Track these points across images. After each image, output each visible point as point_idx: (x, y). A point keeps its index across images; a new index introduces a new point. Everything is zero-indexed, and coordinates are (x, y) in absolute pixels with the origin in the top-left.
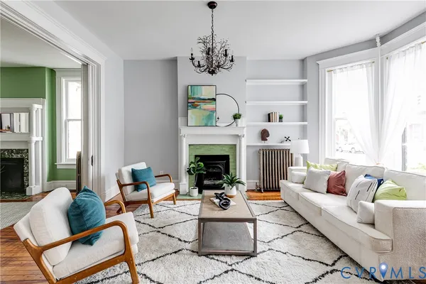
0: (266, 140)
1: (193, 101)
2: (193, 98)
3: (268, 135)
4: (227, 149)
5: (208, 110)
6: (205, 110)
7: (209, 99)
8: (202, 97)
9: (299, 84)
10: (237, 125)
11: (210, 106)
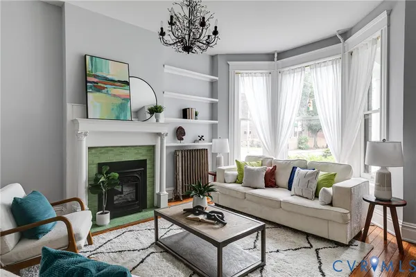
0: (183, 139)
1: (96, 80)
2: (95, 76)
3: (184, 134)
4: (144, 152)
5: (119, 96)
6: (114, 96)
7: (119, 81)
8: (109, 77)
9: (208, 80)
10: (157, 121)
11: (121, 91)
